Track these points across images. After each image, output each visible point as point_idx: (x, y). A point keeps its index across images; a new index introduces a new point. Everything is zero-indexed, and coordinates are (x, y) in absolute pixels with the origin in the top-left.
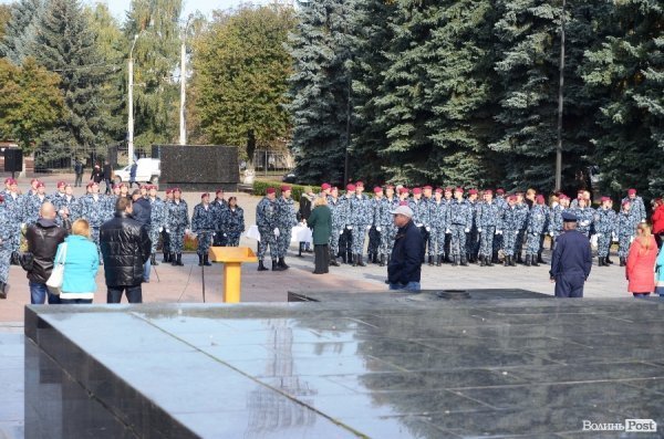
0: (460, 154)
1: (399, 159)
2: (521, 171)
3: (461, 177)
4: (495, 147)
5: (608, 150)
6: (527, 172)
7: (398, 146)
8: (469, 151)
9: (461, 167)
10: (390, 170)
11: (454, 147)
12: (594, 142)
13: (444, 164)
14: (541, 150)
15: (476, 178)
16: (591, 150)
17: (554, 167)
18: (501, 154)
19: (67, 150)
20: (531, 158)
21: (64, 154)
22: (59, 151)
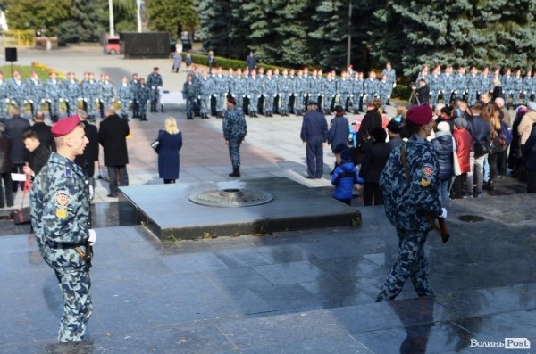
0: (293, 39)
1: (258, 41)
2: (328, 49)
3: (293, 53)
4: (313, 35)
5: (378, 39)
6: (332, 50)
7: (257, 34)
8: (298, 37)
9: (293, 46)
10: (252, 48)
11: (289, 35)
12: (370, 33)
13: (283, 45)
14: (340, 37)
15: (302, 53)
16: (368, 38)
17: (347, 47)
18: (316, 39)
19: (77, 33)
20: (334, 41)
21: (75, 35)
22: (72, 33)
